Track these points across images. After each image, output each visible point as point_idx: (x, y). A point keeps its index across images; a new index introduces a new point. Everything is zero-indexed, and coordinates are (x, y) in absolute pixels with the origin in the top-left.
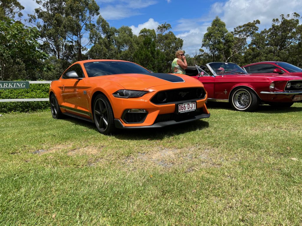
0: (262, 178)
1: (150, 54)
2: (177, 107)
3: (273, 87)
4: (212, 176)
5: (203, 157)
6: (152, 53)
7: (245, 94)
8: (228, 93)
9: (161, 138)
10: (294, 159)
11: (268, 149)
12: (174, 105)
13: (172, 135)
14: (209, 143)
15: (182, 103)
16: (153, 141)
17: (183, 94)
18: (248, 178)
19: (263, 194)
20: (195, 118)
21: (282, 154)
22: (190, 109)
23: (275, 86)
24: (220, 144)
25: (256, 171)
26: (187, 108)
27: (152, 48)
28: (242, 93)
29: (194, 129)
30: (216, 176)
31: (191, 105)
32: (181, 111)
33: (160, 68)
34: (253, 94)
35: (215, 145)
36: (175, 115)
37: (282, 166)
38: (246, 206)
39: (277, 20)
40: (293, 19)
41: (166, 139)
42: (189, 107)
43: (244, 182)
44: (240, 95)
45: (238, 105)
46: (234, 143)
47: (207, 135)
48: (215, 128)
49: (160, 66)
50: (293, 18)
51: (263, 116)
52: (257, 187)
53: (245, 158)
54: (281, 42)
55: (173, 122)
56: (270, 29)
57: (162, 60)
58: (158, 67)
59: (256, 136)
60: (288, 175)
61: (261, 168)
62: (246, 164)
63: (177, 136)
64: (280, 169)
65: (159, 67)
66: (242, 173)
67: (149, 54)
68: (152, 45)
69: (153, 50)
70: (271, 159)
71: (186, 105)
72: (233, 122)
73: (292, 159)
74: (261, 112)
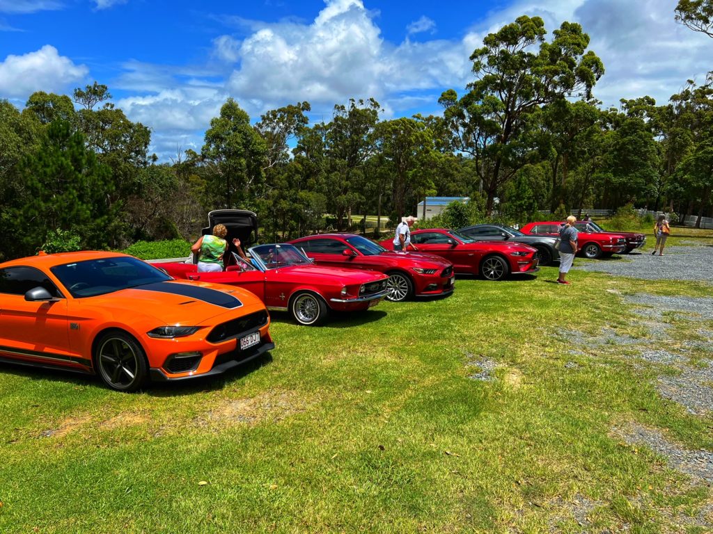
0: (343, 415)
1: (70, 164)
2: (238, 343)
3: (345, 293)
4: (301, 422)
5: (282, 403)
6: (76, 161)
7: (310, 300)
8: (286, 299)
9: (220, 387)
10: (369, 392)
11: (345, 383)
12: (235, 339)
13: (233, 381)
14: (283, 385)
15: (244, 337)
16: (211, 393)
17: (244, 323)
18: (332, 418)
19: (345, 428)
20: (258, 352)
21: (358, 388)
22: (254, 342)
23: (347, 292)
24: (295, 384)
25: (337, 409)
26: (250, 341)
27: (75, 149)
28: (307, 300)
29: (257, 368)
30: (304, 420)
31: (254, 336)
32: (244, 346)
33: (98, 196)
34: (322, 303)
35: (292, 387)
36: (236, 353)
37: (358, 401)
38: (334, 439)
39: (343, 108)
40: (369, 110)
41: (226, 388)
42: (252, 340)
43: (330, 421)
44: (304, 301)
45: (302, 317)
46: (310, 381)
47: (276, 374)
48: (282, 361)
49: (98, 193)
50: (369, 106)
51: (335, 334)
52: (340, 423)
53: (325, 398)
54: (350, 152)
55: (233, 363)
56: (331, 124)
57: (103, 179)
58: (92, 197)
59: (331, 368)
60: (363, 409)
61: (341, 406)
62: (328, 404)
63: (239, 381)
64: (357, 404)
65: (96, 195)
66: (327, 413)
67: (67, 164)
68: (75, 142)
69: (77, 154)
70: (349, 395)
71: (249, 338)
72: (301, 348)
73: (367, 392)
74: (332, 327)
